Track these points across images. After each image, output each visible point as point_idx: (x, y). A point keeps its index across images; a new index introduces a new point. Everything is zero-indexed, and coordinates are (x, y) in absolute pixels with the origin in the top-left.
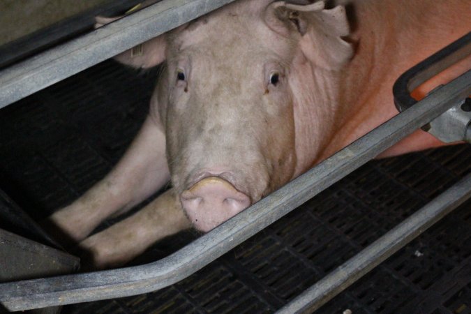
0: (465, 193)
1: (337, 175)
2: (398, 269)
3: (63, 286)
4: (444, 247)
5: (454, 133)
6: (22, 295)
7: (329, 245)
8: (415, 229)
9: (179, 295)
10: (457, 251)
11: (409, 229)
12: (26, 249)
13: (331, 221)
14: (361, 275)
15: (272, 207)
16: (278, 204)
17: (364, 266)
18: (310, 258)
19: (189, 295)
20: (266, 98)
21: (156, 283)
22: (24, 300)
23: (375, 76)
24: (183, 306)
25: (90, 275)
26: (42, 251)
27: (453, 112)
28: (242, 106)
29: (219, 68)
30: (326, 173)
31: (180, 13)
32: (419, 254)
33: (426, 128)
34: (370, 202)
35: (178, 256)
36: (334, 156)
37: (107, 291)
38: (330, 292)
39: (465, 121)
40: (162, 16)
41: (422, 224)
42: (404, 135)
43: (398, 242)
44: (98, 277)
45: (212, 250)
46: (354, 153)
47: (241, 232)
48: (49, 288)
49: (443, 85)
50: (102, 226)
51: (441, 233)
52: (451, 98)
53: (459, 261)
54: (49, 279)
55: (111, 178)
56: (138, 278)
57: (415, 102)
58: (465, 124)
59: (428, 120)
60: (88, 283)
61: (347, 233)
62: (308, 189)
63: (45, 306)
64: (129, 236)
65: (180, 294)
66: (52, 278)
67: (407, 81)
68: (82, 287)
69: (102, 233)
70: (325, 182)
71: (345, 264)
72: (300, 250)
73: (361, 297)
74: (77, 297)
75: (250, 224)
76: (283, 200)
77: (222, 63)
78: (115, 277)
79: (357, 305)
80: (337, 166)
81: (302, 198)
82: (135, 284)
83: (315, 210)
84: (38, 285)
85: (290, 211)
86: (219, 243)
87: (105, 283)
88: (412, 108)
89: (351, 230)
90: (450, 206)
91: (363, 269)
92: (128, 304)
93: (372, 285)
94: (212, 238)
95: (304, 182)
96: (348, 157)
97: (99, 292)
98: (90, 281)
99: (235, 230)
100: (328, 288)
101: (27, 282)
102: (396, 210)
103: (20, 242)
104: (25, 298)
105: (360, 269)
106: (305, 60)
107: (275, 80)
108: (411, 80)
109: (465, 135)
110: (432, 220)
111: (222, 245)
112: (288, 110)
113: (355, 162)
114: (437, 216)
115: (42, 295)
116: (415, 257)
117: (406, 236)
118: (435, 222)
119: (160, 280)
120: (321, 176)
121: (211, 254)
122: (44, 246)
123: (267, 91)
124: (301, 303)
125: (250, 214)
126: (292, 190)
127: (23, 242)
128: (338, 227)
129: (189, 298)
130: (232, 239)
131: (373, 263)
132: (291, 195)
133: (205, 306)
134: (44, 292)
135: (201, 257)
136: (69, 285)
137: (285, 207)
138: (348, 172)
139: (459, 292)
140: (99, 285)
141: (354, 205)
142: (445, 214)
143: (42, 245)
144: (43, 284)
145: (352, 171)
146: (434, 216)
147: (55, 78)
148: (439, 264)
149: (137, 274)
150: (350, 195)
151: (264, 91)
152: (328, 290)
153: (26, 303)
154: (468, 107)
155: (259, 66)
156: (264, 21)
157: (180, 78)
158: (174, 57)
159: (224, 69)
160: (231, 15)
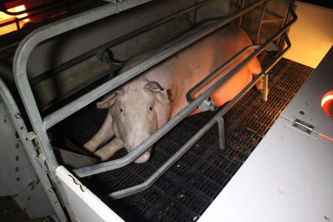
3: (95, 168)
4: (205, 142)
5: (206, 108)
7: (170, 146)
10: (209, 143)
12: (80, 158)
18: (165, 150)
20: (149, 116)
23: (179, 93)
26: (85, 158)
27: (205, 102)
29: (134, 109)
32: (197, 145)
37: (109, 168)
39: (209, 104)
44: (105, 164)
46: (178, 117)
47: (148, 145)
48: (91, 169)
49: (201, 94)
50: (99, 148)
52: (204, 98)
53: (209, 146)
55: (100, 132)
56: (118, 163)
57: (194, 100)
63: (90, 175)
64: (108, 150)
66: (91, 166)
67: (190, 94)
68: (100, 168)
69: (100, 150)
73: (182, 161)
74: (99, 171)
75: (150, 142)
78: (110, 164)
79: (181, 163)
80: (174, 122)
88: (194, 102)
93: (185, 157)
98: (103, 165)
101: (83, 168)
104: (83, 173)
106: (158, 101)
107: (151, 109)
109: (209, 108)
111: (142, 150)
112: (155, 117)
116: (197, 147)
119: (125, 163)
123: (149, 113)
125: (150, 139)
127: (79, 156)
130: (145, 148)
132: (162, 132)
134: (89, 171)
137: (160, 136)
138: (178, 123)
139: (211, 155)
140: (106, 167)
148: (204, 148)
154: (209, 99)
155: (145, 106)
156: (145, 91)
157: (121, 110)
158: (119, 104)
159: (135, 108)
160: (136, 90)
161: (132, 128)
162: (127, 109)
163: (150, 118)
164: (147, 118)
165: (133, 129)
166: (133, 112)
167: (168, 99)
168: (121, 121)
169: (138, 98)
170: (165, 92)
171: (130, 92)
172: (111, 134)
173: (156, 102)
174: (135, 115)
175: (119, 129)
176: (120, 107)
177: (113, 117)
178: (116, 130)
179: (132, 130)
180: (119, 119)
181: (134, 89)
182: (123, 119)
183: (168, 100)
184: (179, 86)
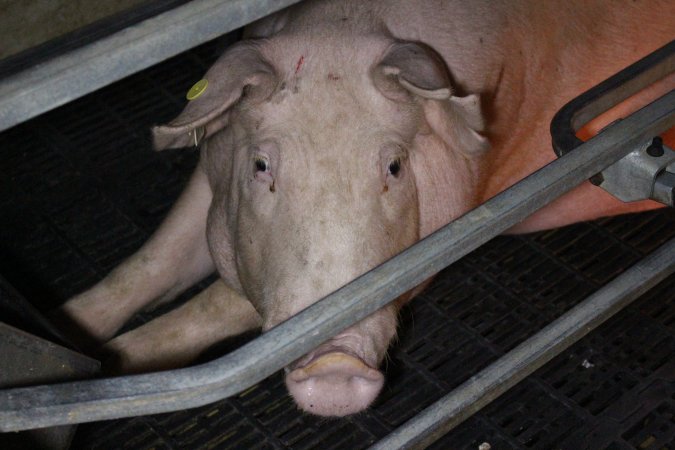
0: (652, 275)
1: (468, 245)
2: (558, 386)
3: (75, 396)
4: (623, 355)
5: (636, 188)
6: (15, 409)
7: (460, 352)
8: (580, 326)
9: (245, 421)
10: (643, 360)
11: (572, 325)
12: (23, 347)
13: (464, 318)
14: (503, 389)
15: (375, 287)
16: (383, 284)
17: (508, 377)
18: (432, 370)
19: (260, 421)
20: (383, 198)
21: (208, 394)
22: (18, 416)
23: (526, 113)
24: (249, 436)
25: (114, 381)
26: (47, 350)
27: (635, 157)
28: (357, 221)
29: (321, 163)
30: (453, 241)
31: (244, 7)
32: (588, 365)
33: (597, 180)
34: (518, 292)
35: (240, 356)
36: (464, 218)
37: (137, 403)
38: (460, 412)
39: (652, 170)
40: (218, 11)
41: (590, 318)
42: (564, 188)
43: (557, 342)
44: (125, 383)
45: (288, 347)
46: (493, 212)
47: (331, 322)
48: (54, 401)
49: (621, 120)
51: (621, 336)
52: (633, 137)
53: (644, 375)
54: (55, 386)
55: (146, 251)
57: (581, 143)
58: (653, 174)
59: (599, 168)
60: (109, 392)
61: (486, 334)
62: (427, 264)
63: (49, 425)
65: (246, 419)
66: (59, 386)
67: (571, 115)
68: (102, 397)
70: (451, 253)
71: (480, 374)
72: (417, 359)
73: (505, 424)
74: (94, 412)
75: (343, 311)
76: (392, 278)
77: (325, 155)
78: (149, 385)
79: (499, 436)
80: (469, 231)
81: (418, 275)
82: (178, 395)
83: (440, 302)
84: (38, 395)
85: (401, 294)
86: (299, 337)
87: (135, 392)
88: (576, 152)
89: (490, 331)
90: (632, 293)
91: (506, 381)
92: (170, 433)
93: (520, 409)
94: (289, 330)
95: (420, 254)
96: (484, 218)
97: (126, 404)
98: (113, 389)
99: (321, 320)
100: (455, 407)
101: (22, 390)
102: (555, 302)
103: (14, 337)
104: (20, 412)
105: (501, 381)
107: (395, 169)
108: (576, 114)
109: (653, 191)
110: (607, 312)
111: (303, 341)
113: (495, 226)
114: (613, 307)
115: (44, 409)
116: (582, 368)
117: (567, 335)
118: (610, 315)
120: (446, 245)
121: (287, 352)
122: (50, 343)
123: (386, 188)
124: (417, 428)
125: (343, 297)
126: (404, 263)
128: (473, 326)
129: (259, 425)
130: (316, 333)
131: (519, 373)
132: (402, 272)
133: (280, 437)
134: (47, 404)
135: (272, 356)
136: (83, 394)
137: (394, 289)
138: (484, 240)
139: (644, 419)
140: (126, 396)
141: (496, 296)
142: (624, 305)
143: (46, 342)
144: (46, 393)
145: (489, 239)
146: (608, 307)
147: (65, 95)
148: (617, 379)
149: (180, 381)
150: (489, 280)
151: (382, 188)
152: (455, 410)
153: (22, 419)
154: (656, 150)
155: (373, 154)
156: (375, 85)
157: (260, 166)
158: (249, 136)
159: (328, 164)
160: (332, 77)
161: (306, 250)
162: (285, 164)
163: (390, 211)
164: (377, 210)
165: (314, 258)
166: (316, 178)
167: (481, 133)
168: (252, 214)
169: (340, 117)
170: (470, 102)
171: (304, 85)
172: (200, 265)
173: (419, 139)
174: (323, 191)
175: (238, 247)
176: (253, 148)
177: (216, 189)
178: (224, 249)
179: (306, 263)
180: (246, 204)
181: (324, 72)
182: (266, 205)
183: (480, 139)
184: (529, 77)
